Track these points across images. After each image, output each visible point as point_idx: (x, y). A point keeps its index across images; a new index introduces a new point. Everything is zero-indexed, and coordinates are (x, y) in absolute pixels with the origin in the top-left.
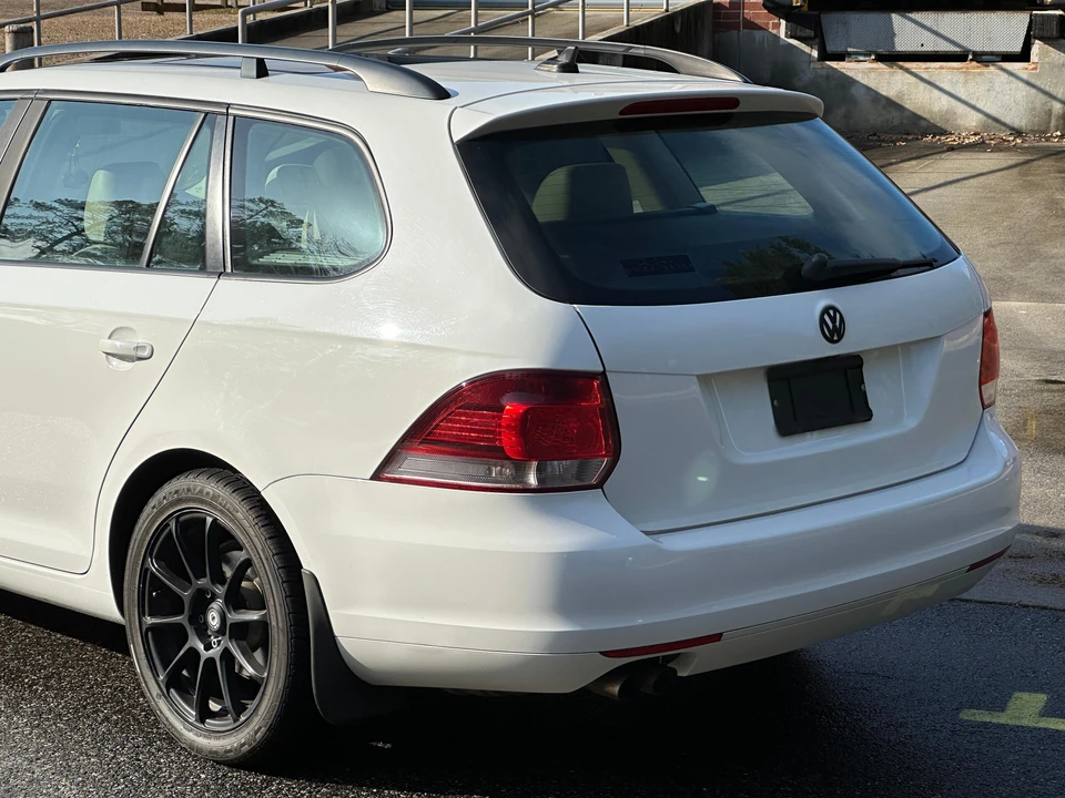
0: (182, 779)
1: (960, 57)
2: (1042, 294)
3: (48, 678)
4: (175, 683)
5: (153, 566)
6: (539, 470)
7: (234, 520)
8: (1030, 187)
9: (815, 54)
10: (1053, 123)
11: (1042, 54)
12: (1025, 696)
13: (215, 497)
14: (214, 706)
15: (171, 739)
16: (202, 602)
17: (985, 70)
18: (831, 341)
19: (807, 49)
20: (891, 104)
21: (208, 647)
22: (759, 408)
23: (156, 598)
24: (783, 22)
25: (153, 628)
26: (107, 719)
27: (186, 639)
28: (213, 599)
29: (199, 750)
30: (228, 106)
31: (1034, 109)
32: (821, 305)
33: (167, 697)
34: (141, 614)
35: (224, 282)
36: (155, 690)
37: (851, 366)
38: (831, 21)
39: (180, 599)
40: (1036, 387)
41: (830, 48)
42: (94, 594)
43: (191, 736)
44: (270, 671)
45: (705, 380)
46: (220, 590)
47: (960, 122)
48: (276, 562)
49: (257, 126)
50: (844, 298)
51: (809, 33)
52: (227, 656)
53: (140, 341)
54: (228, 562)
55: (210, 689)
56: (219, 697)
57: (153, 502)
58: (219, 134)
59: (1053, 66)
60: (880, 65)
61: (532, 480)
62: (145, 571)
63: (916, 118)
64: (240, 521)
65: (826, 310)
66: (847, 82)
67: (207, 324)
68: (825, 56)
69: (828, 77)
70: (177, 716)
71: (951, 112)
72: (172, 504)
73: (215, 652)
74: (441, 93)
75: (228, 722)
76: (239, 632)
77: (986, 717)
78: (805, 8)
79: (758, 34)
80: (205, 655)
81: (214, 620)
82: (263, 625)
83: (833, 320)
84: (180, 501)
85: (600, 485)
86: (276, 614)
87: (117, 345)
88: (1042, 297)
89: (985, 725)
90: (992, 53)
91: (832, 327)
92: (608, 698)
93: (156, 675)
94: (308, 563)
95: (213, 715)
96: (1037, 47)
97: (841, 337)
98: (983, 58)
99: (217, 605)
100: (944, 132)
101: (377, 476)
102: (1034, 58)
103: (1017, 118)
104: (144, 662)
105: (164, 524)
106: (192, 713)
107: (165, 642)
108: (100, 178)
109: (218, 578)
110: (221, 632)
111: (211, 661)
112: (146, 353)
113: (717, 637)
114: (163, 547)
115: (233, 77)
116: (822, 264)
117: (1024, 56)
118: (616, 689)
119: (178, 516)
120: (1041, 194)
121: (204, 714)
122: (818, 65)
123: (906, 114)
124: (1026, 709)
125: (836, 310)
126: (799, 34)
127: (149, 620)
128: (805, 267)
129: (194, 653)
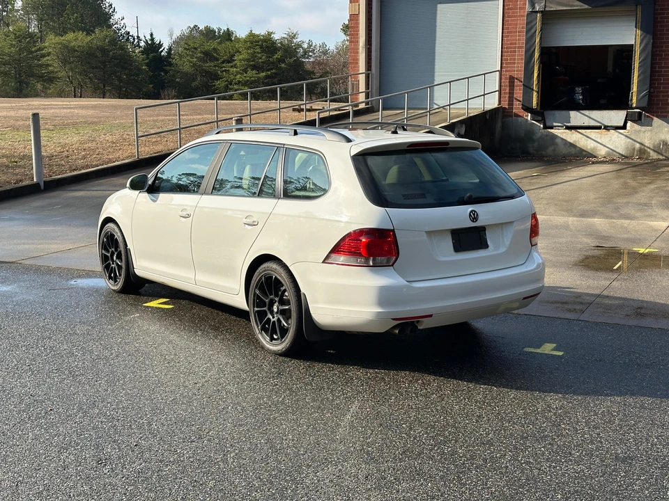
0: (264, 359)
1: (599, 128)
2: (608, 216)
3: (227, 329)
4: (263, 329)
5: (258, 292)
6: (373, 260)
7: (281, 276)
8: (618, 177)
9: (542, 126)
10: (635, 153)
11: (631, 127)
12: (548, 344)
13: (276, 269)
14: (275, 337)
15: (263, 348)
16: (272, 303)
17: (608, 133)
18: (473, 221)
19: (539, 125)
20: (572, 145)
21: (274, 317)
22: (448, 243)
23: (258, 302)
24: (529, 114)
25: (257, 311)
26: (244, 341)
27: (267, 315)
28: (275, 302)
29: (270, 350)
30: (284, 145)
31: (627, 148)
32: (470, 210)
33: (261, 334)
34: (254, 307)
35: (280, 201)
36: (258, 332)
37: (481, 230)
38: (548, 114)
39: (265, 302)
40: (593, 248)
41: (548, 124)
42: (240, 301)
43: (268, 346)
44: (291, 325)
45: (429, 233)
46: (277, 299)
47: (598, 153)
48: (293, 290)
49: (293, 151)
50: (479, 208)
51: (540, 118)
52: (279, 320)
53: (255, 220)
54: (280, 290)
55: (274, 331)
56: (277, 334)
57: (257, 271)
58: (281, 153)
59: (636, 131)
60: (567, 131)
61: (371, 264)
62: (255, 293)
63: (582, 150)
64: (283, 277)
65: (471, 211)
66: (554, 137)
67: (275, 214)
68: (546, 127)
69: (547, 135)
70: (264, 339)
71: (595, 149)
72: (263, 272)
73: (275, 319)
74: (349, 140)
75: (279, 341)
76: (282, 312)
77: (532, 350)
78: (539, 109)
79: (520, 119)
80: (272, 320)
81: (275, 310)
82: (289, 310)
83: (474, 215)
84: (265, 271)
85: (392, 265)
86: (293, 307)
87: (248, 221)
88: (607, 217)
89: (531, 352)
90: (611, 126)
91: (474, 216)
92: (395, 334)
93: (258, 327)
94: (303, 290)
95: (275, 339)
96: (629, 124)
97: (476, 221)
98: (607, 128)
99: (277, 304)
100: (595, 157)
101: (324, 262)
102: (628, 128)
103: (621, 150)
104: (254, 323)
105: (261, 278)
106: (268, 339)
107: (261, 315)
108: (248, 168)
109: (276, 295)
110: (277, 313)
111: (274, 322)
112: (256, 223)
113: (431, 316)
114: (260, 286)
115: (286, 135)
116: (471, 196)
117: (624, 127)
118: (397, 331)
119: (265, 275)
120: (622, 180)
121: (272, 339)
122: (543, 131)
123: (578, 149)
124: (548, 348)
125: (475, 211)
126: (535, 119)
127: (256, 309)
128: (466, 197)
129: (269, 319)
